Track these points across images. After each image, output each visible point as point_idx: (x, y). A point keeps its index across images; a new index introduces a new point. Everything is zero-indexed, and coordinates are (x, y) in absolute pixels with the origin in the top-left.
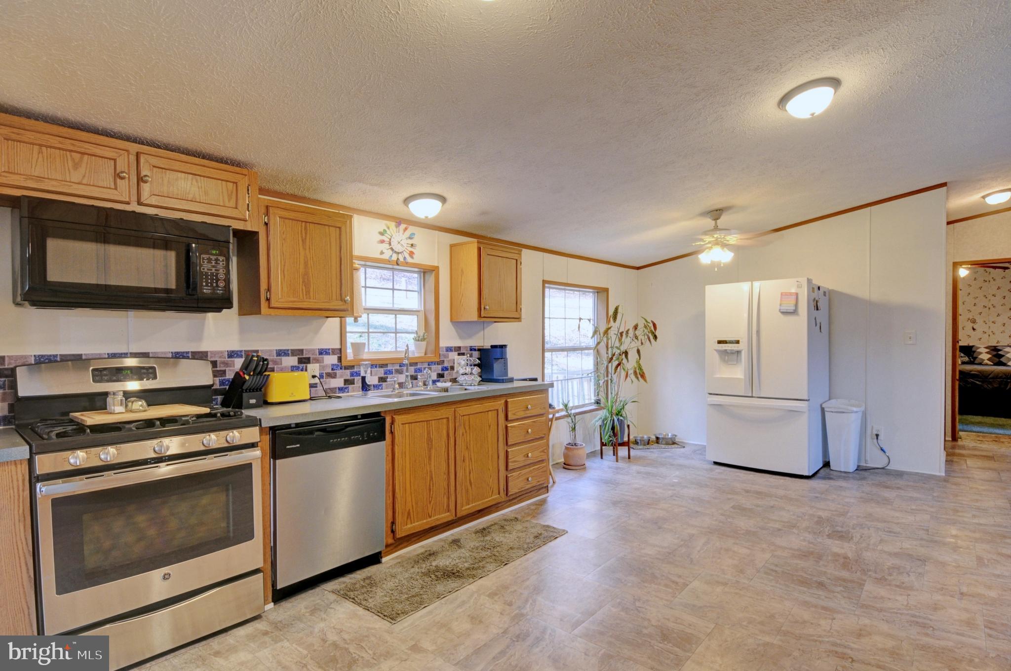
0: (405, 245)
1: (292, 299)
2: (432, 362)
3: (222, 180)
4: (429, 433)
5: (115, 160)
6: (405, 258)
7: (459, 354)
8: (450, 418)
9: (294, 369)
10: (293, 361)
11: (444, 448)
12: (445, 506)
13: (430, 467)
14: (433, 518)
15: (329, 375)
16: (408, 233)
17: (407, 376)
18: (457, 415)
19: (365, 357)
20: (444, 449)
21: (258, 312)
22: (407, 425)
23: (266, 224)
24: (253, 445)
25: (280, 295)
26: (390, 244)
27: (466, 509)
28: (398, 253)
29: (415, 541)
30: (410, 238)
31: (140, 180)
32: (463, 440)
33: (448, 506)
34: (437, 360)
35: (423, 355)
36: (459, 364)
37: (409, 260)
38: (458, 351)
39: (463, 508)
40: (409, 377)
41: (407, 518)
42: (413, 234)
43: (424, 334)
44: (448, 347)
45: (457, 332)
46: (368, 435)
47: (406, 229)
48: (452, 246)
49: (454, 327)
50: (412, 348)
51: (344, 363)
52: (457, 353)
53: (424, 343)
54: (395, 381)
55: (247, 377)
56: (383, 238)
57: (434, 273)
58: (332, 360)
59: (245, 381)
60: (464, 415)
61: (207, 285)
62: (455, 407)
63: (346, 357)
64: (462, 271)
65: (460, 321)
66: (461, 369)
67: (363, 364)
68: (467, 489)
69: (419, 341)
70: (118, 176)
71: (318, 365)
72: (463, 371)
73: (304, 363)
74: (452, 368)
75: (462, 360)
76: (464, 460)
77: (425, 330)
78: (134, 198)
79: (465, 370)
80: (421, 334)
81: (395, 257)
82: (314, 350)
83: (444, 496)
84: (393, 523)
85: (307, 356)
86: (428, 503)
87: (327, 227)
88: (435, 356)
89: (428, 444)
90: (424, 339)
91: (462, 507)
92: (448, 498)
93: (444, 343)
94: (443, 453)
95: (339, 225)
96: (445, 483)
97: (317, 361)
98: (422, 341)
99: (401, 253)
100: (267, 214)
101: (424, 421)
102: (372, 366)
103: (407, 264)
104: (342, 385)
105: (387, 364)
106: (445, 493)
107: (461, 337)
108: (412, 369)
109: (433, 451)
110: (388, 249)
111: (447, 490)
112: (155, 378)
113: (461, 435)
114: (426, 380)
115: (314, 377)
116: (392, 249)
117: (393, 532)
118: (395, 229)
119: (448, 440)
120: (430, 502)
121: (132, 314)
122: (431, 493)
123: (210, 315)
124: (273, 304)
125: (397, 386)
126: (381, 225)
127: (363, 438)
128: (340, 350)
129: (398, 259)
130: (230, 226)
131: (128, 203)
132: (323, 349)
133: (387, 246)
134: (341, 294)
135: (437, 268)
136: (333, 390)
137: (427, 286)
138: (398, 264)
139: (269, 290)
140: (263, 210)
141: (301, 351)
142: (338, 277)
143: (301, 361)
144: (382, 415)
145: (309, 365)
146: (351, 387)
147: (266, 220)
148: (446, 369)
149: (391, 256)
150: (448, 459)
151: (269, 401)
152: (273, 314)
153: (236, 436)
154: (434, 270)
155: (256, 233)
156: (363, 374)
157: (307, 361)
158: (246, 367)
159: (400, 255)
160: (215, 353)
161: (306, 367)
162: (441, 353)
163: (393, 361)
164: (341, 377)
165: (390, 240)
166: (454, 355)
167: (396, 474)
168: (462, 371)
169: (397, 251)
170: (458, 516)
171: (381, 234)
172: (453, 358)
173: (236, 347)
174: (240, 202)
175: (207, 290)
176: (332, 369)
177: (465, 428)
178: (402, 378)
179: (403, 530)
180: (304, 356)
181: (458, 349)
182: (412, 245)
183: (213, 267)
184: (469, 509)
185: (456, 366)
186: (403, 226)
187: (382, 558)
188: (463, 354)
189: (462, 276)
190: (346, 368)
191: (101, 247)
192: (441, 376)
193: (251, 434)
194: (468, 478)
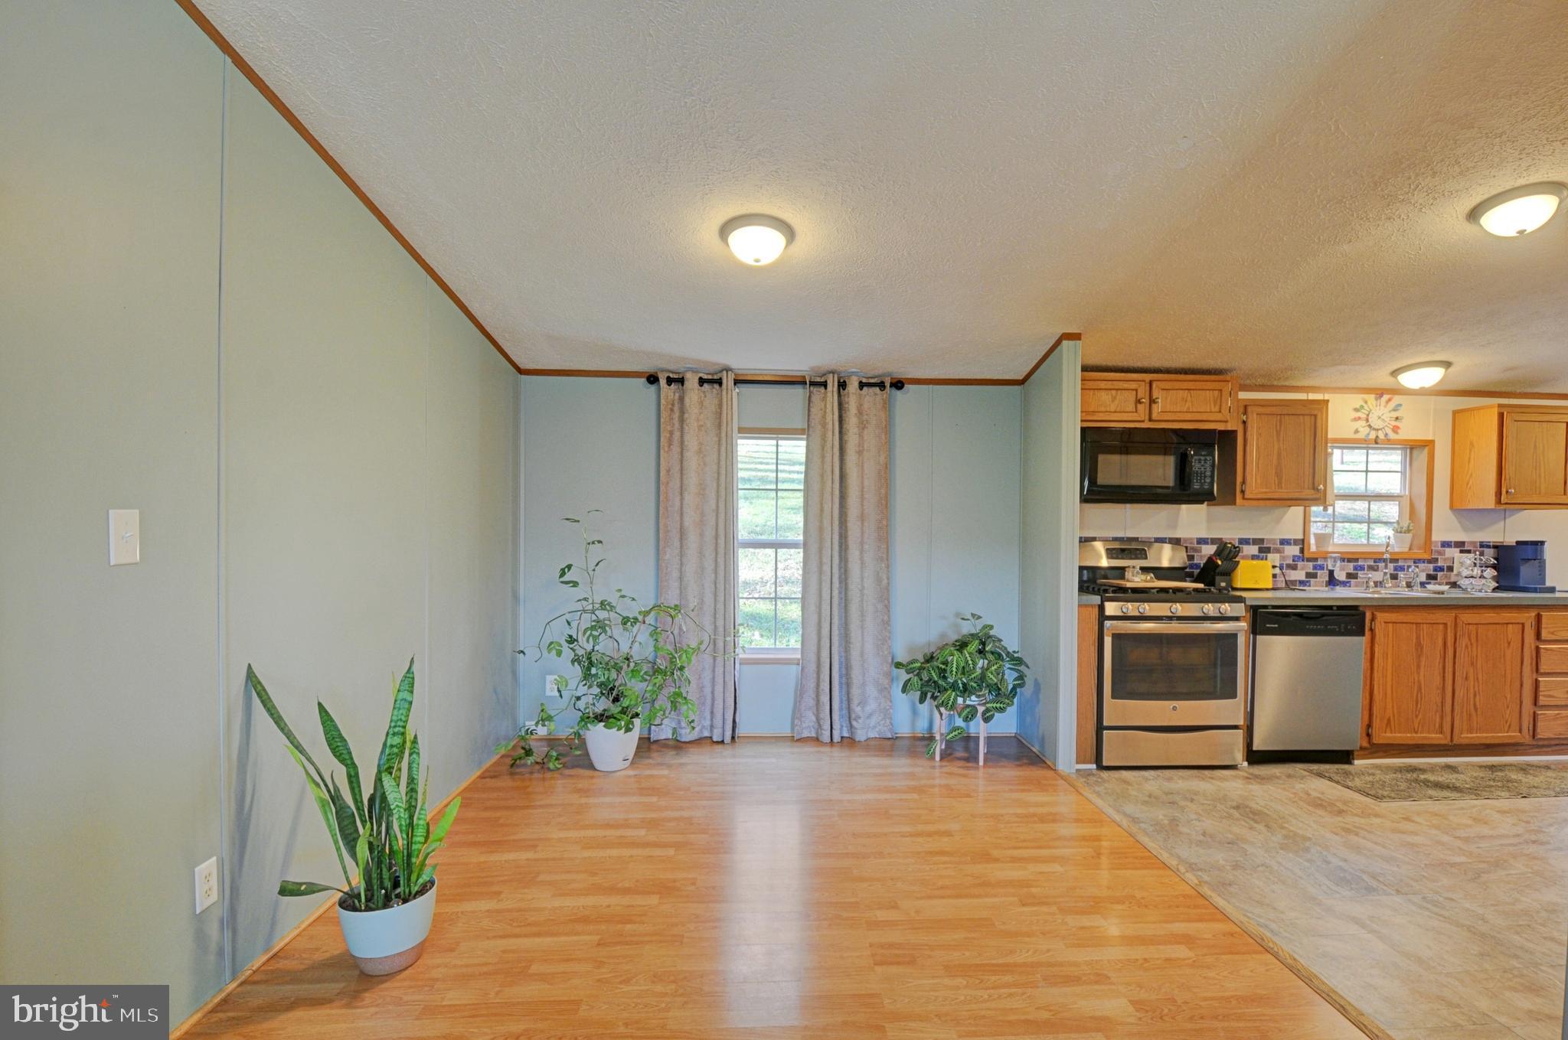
0: (1387, 420)
1: (1264, 490)
2: (1419, 560)
3: (1209, 390)
4: (1418, 638)
5: (1136, 390)
6: (1386, 435)
7: (1462, 552)
8: (1449, 624)
9: (1254, 557)
10: (1253, 550)
11: (1438, 658)
12: (1437, 725)
13: (1419, 677)
14: (1419, 735)
15: (1289, 567)
16: (1392, 405)
17: (1385, 573)
18: (1460, 624)
19: (1330, 549)
20: (1438, 660)
21: (1234, 503)
22: (1391, 625)
23: (1244, 422)
24: (1237, 619)
25: (1254, 486)
26: (1367, 420)
27: (1467, 738)
28: (1378, 430)
29: (1393, 754)
30: (1395, 410)
31: (1152, 401)
32: (1466, 654)
33: (1441, 726)
34: (1426, 556)
35: (1407, 550)
36: (1462, 564)
37: (1392, 436)
38: (1460, 547)
39: (1462, 736)
40: (1388, 576)
41: (1387, 725)
42: (1400, 405)
43: (1410, 524)
44: (1444, 542)
45: (1460, 523)
46: (1346, 628)
47: (1390, 400)
48: (1455, 413)
49: (1456, 516)
50: (1392, 541)
51: (1307, 555)
52: (1458, 550)
53: (1409, 536)
54: (1369, 578)
55: (1220, 562)
56: (1359, 414)
57: (1426, 450)
58: (1294, 550)
59: (1218, 566)
60: (1469, 624)
61: (1197, 482)
62: (1457, 612)
63: (1309, 549)
64: (1472, 444)
65: (1464, 508)
66: (1466, 570)
67: (1331, 557)
68: (1470, 715)
69: (1401, 532)
70: (1138, 401)
71: (1278, 555)
72: (1468, 573)
73: (1264, 552)
74: (1450, 569)
75: (1468, 559)
76: (1466, 678)
77: (1410, 520)
78: (1147, 417)
79: (1471, 572)
80: (1406, 523)
81: (1373, 435)
82: (1274, 540)
83: (1436, 715)
84: (1369, 726)
85: (1268, 546)
86: (1414, 716)
87: (1301, 417)
88: (1425, 552)
89: (1417, 650)
90: (1408, 531)
91: (1461, 734)
92: (1442, 718)
93: (1437, 536)
94: (1437, 664)
95: (1316, 412)
96: (1439, 700)
97: (1278, 551)
98: (1405, 533)
99: (1381, 429)
100: (1245, 413)
101: (1413, 623)
102: (1343, 560)
103: (1389, 441)
104: (1303, 578)
105: (1358, 559)
106: (1437, 711)
107: (1465, 529)
108: (1391, 566)
109: (1423, 659)
110: (1364, 427)
111: (1440, 708)
112: (1146, 558)
113: (1464, 646)
114: (1411, 580)
115: (1274, 567)
116: (1370, 426)
117: (1368, 735)
118: (1374, 403)
119: (1445, 649)
120: (1417, 716)
121: (1128, 506)
122: (1419, 706)
123: (1184, 506)
124: (1246, 496)
125: (1372, 584)
126: (1357, 400)
127: (1340, 628)
128: (1303, 540)
129: (1377, 437)
130: (1215, 430)
131: (1143, 421)
132: (1284, 539)
133: (1364, 423)
134: (1313, 483)
135: (1432, 442)
136: (1294, 582)
137: (1415, 464)
138: (1376, 443)
139: (1244, 482)
140: (1242, 410)
141: (1261, 541)
142: (1311, 466)
143: (1261, 550)
144: (1361, 609)
145: (1269, 555)
146: (1313, 581)
147: (1245, 419)
148: (1441, 569)
149: (1368, 434)
150: (1444, 673)
151: (1235, 586)
152: (1246, 504)
153: (1226, 608)
154: (1428, 445)
155: (1234, 432)
156: (1330, 568)
157: (1268, 550)
158: (1218, 553)
159: (1380, 432)
160: (1186, 540)
161: (1266, 556)
162: (1433, 548)
163: (1366, 556)
164: (1302, 569)
165: (1368, 415)
166: (1453, 553)
167: (1376, 674)
168: (1465, 573)
169: (1376, 427)
170: (1454, 742)
171: (1357, 410)
172: (1452, 556)
173: (1204, 535)
174: (1224, 405)
175: (1196, 486)
176: (1293, 561)
177: (1470, 640)
178: (1377, 576)
179: (1382, 736)
180: (1265, 546)
181: (1460, 545)
182: (1397, 418)
183: (1202, 466)
184: (1472, 738)
185: (1456, 566)
186: (1386, 397)
187: (1353, 759)
188: (1469, 552)
189: (1470, 451)
190: (1309, 560)
191: (1124, 457)
192: (1431, 578)
193: (1239, 609)
194: (1472, 703)
